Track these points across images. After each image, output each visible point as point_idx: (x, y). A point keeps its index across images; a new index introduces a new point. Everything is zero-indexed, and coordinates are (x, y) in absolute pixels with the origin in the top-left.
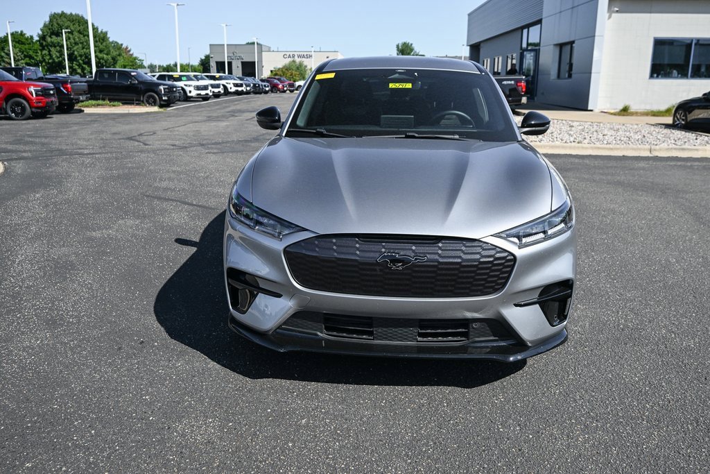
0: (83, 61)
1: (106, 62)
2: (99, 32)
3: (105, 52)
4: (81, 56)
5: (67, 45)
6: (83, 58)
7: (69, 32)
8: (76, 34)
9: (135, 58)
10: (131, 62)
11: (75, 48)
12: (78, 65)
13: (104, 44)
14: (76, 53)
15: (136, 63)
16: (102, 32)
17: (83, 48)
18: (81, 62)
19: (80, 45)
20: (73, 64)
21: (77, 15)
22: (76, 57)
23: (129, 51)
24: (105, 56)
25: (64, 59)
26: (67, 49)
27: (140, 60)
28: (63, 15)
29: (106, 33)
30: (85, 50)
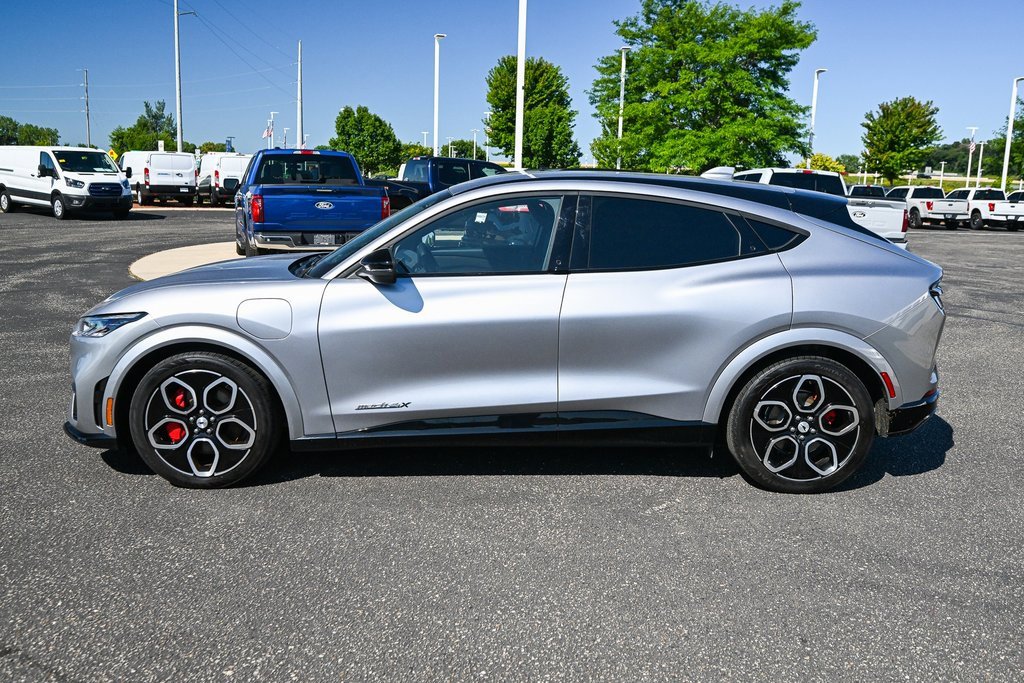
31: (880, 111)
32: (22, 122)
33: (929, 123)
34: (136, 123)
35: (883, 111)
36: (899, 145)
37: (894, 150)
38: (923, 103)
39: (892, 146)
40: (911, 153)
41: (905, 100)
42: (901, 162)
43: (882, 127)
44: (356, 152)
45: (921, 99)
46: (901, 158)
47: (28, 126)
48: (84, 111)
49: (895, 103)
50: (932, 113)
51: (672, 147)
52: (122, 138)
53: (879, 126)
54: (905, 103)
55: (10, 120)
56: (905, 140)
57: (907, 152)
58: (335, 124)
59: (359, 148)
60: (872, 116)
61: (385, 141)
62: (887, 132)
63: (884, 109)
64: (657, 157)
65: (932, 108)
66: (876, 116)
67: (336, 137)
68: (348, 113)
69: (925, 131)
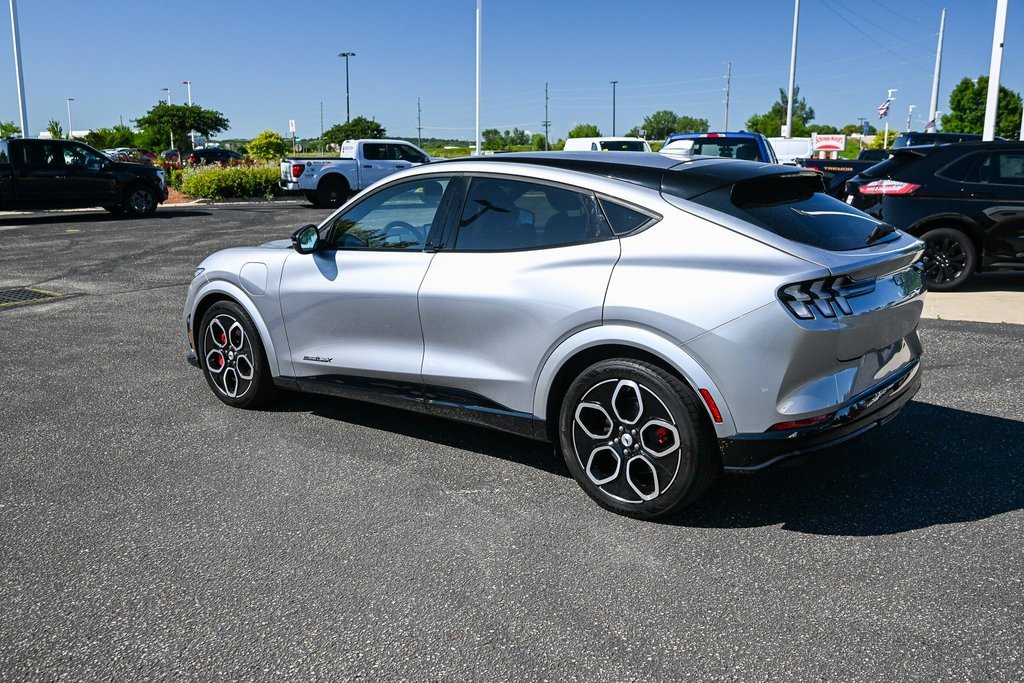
32: (680, 115)
34: (771, 110)
44: (971, 128)
47: (685, 118)
48: (725, 102)
52: (757, 125)
55: (671, 113)
58: (950, 98)
59: (976, 124)
61: (1009, 114)
67: (949, 112)
68: (966, 84)
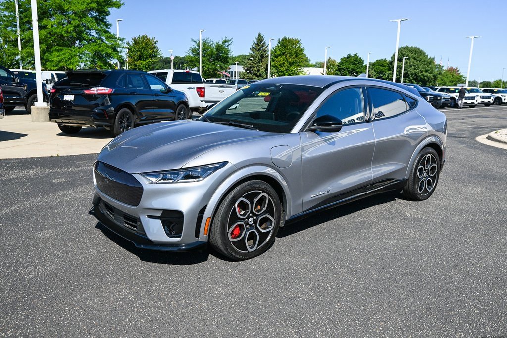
0: (413, 78)
1: (428, 78)
2: (429, 58)
3: (429, 72)
4: (412, 74)
5: (405, 67)
6: (414, 76)
7: (408, 59)
8: (412, 60)
9: (461, 76)
10: (458, 79)
11: (409, 69)
12: (409, 80)
13: (430, 66)
14: (409, 72)
15: (462, 79)
16: (430, 58)
17: (415, 69)
18: (411, 78)
19: (413, 67)
20: (406, 80)
21: (416, 48)
22: (409, 75)
23: (458, 71)
24: (429, 74)
25: (401, 77)
26: (404, 70)
27: (465, 77)
28: (407, 48)
29: (434, 59)
30: (415, 71)
31: (133, 41)
33: (155, 47)
35: (135, 41)
36: (143, 58)
37: (141, 60)
38: (151, 38)
39: (141, 58)
40: (149, 62)
41: (143, 36)
42: (145, 66)
43: (135, 49)
45: (150, 37)
46: (145, 64)
49: (139, 37)
50: (156, 43)
51: (58, 56)
53: (133, 48)
54: (144, 37)
56: (146, 55)
57: (147, 61)
60: (129, 43)
62: (138, 51)
63: (135, 40)
64: (50, 62)
65: (155, 40)
66: (131, 43)
69: (154, 52)
